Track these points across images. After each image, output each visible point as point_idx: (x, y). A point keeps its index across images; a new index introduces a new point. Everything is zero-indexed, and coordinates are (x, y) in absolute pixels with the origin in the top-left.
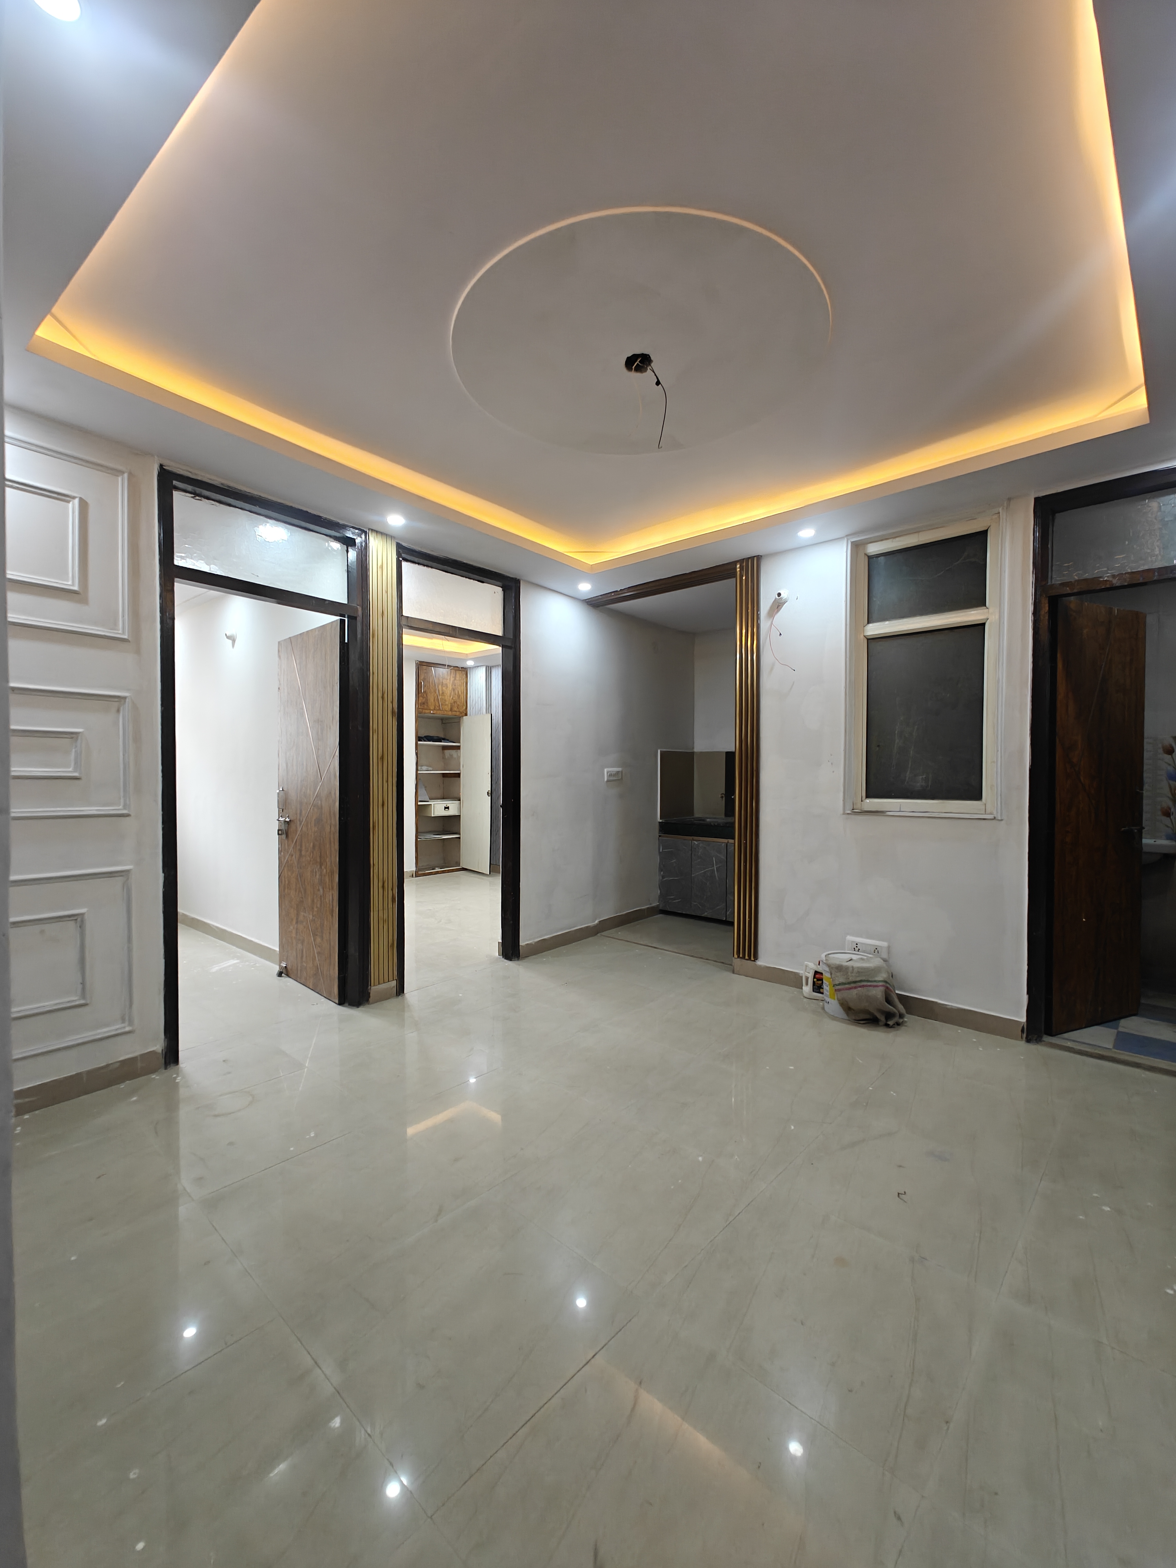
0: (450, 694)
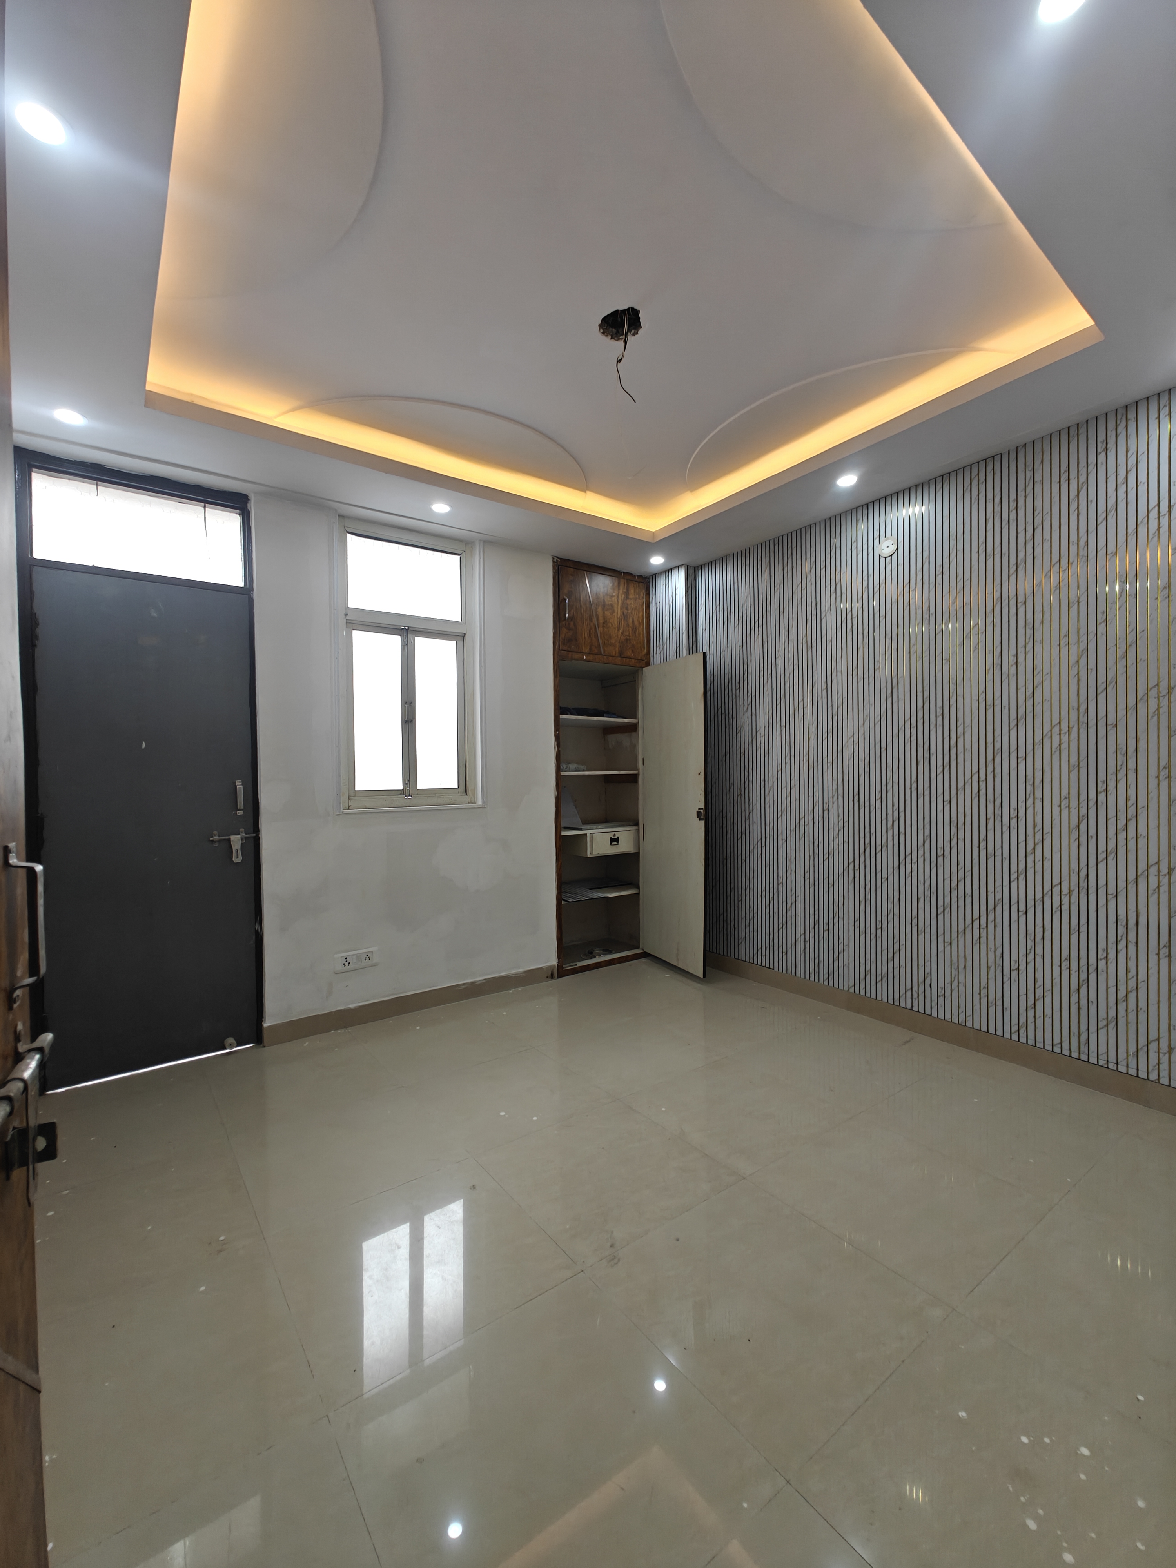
0: (619, 624)
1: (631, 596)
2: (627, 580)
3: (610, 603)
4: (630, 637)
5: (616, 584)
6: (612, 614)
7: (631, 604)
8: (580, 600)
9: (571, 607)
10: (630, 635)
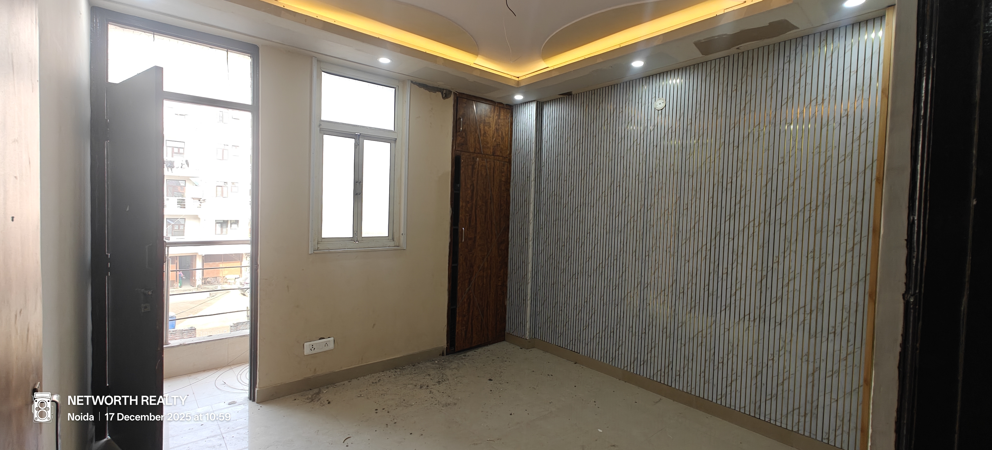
0: (494, 135)
1: (502, 117)
2: (500, 107)
3: (488, 121)
4: (499, 143)
5: (493, 109)
6: (489, 128)
7: (501, 122)
8: (470, 119)
9: (464, 123)
10: (500, 142)
